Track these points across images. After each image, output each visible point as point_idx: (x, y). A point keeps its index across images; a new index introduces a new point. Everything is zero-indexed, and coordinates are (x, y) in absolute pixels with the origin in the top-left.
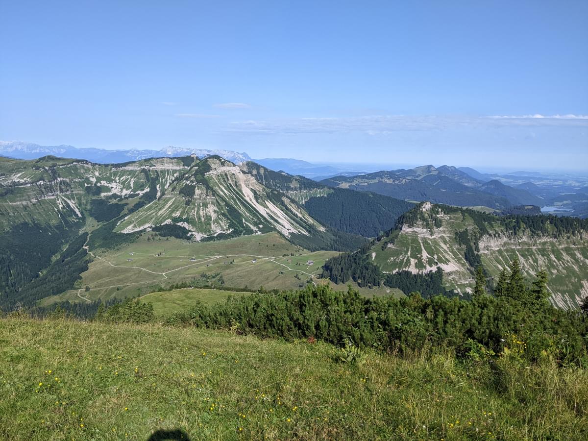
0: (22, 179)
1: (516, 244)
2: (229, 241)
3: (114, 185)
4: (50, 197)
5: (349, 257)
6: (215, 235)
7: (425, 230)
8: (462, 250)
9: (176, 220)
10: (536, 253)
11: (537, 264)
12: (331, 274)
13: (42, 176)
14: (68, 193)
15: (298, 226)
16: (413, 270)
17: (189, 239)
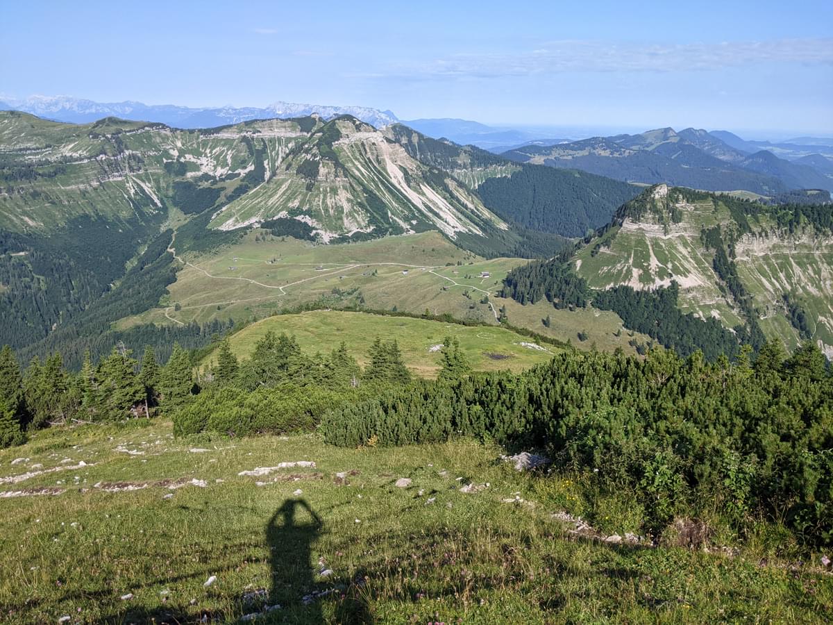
0: (76, 151)
1: (790, 247)
2: (370, 243)
3: (203, 160)
4: (115, 178)
5: (542, 266)
6: (350, 235)
7: (657, 227)
8: (710, 255)
9: (293, 212)
10: (819, 260)
11: (820, 277)
12: (515, 292)
13: (103, 147)
14: (141, 172)
15: (468, 221)
16: (636, 285)
17: (313, 239)
